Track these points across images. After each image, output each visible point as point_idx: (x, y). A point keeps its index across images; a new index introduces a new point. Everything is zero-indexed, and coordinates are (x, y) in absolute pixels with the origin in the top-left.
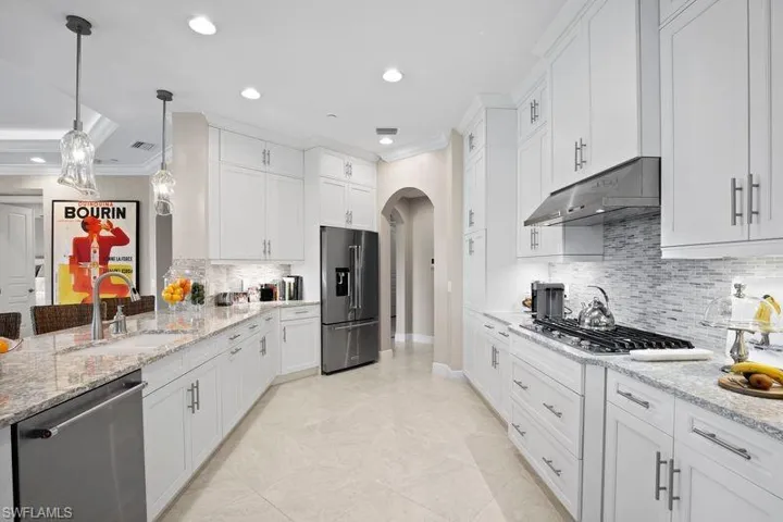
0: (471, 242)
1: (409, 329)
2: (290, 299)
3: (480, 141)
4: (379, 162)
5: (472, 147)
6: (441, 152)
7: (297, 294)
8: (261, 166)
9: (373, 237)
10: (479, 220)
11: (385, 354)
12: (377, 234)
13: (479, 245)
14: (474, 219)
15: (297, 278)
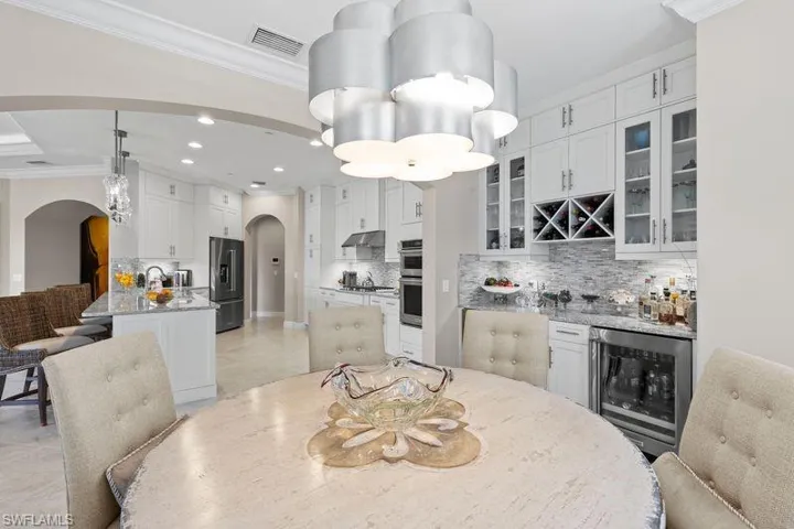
0: (311, 251)
1: (255, 309)
2: (184, 285)
3: (317, 199)
4: (244, 195)
5: (312, 201)
6: (290, 197)
7: (188, 282)
8: (169, 196)
9: (240, 245)
10: (317, 240)
11: (247, 322)
12: (243, 242)
13: (316, 253)
14: (313, 239)
15: (188, 271)
